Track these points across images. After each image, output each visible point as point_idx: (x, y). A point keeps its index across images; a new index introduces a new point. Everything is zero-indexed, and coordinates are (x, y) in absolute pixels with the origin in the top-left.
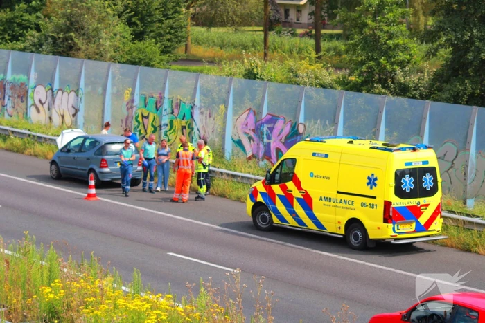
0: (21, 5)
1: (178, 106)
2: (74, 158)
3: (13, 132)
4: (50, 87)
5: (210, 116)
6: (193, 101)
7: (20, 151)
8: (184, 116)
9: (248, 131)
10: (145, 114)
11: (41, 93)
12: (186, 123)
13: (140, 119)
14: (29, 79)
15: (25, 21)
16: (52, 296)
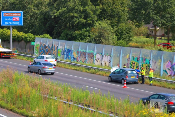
0: (84, 29)
1: (145, 60)
2: (117, 75)
3: (91, 68)
4: (101, 54)
5: (156, 63)
6: (150, 58)
7: (95, 73)
8: (147, 63)
9: (168, 68)
10: (134, 62)
11: (98, 56)
12: (148, 65)
13: (132, 64)
14: (94, 52)
15: (85, 34)
16: (145, 113)
